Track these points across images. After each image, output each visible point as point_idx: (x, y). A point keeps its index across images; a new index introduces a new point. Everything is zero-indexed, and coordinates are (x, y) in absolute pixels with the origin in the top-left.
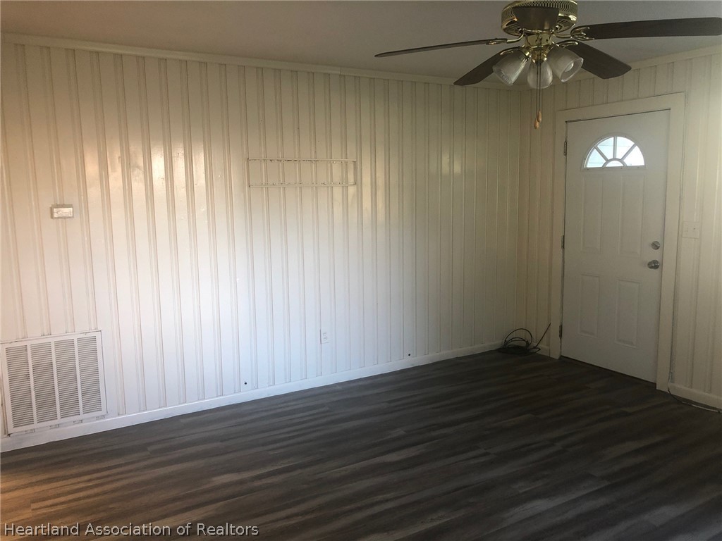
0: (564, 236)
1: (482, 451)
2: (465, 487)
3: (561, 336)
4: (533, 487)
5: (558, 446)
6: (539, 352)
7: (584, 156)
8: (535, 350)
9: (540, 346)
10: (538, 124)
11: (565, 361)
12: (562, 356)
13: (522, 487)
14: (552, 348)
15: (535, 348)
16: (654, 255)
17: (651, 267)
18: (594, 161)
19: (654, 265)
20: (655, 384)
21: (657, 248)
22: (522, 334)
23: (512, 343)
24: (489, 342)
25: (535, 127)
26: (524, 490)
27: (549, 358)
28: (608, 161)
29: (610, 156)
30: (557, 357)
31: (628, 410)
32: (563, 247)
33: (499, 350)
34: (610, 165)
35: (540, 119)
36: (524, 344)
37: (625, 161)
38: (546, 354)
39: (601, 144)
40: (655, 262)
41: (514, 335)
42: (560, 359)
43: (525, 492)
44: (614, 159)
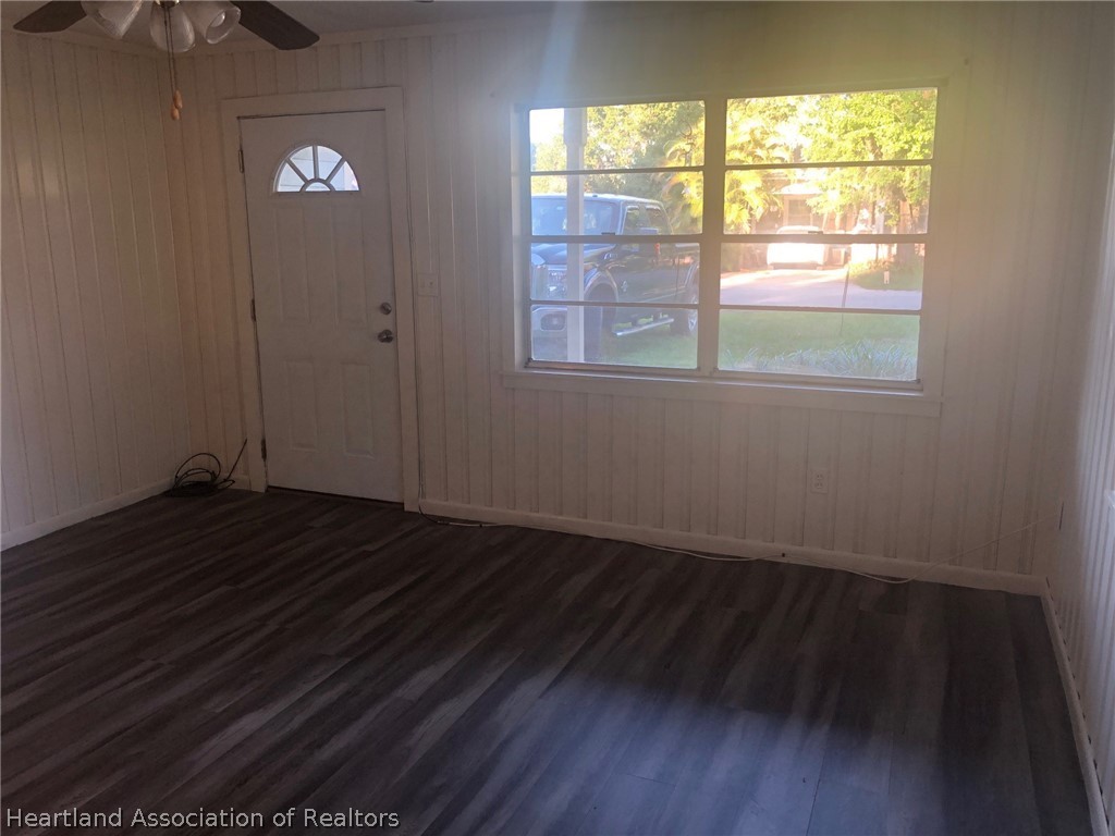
0: (253, 301)
1: (149, 663)
2: (120, 733)
3: (264, 456)
4: (237, 699)
5: (272, 626)
6: (234, 486)
7: (272, 176)
8: (228, 483)
9: (233, 477)
10: (177, 113)
11: (276, 493)
12: (269, 487)
13: (217, 705)
14: (254, 476)
15: (225, 480)
16: (385, 322)
17: (383, 341)
18: (287, 182)
19: (387, 337)
20: (403, 504)
21: (388, 312)
22: (204, 461)
23: (188, 479)
24: (148, 482)
25: (174, 118)
26: (223, 708)
27: (251, 493)
28: (308, 182)
29: (310, 176)
30: (262, 489)
31: (369, 548)
32: (254, 318)
33: (167, 494)
34: (312, 188)
35: (180, 104)
36: (208, 477)
37: (332, 183)
38: (245, 488)
39: (296, 155)
40: (387, 332)
41: (190, 465)
42: (267, 491)
43: (225, 711)
44: (317, 179)
